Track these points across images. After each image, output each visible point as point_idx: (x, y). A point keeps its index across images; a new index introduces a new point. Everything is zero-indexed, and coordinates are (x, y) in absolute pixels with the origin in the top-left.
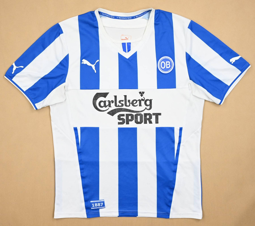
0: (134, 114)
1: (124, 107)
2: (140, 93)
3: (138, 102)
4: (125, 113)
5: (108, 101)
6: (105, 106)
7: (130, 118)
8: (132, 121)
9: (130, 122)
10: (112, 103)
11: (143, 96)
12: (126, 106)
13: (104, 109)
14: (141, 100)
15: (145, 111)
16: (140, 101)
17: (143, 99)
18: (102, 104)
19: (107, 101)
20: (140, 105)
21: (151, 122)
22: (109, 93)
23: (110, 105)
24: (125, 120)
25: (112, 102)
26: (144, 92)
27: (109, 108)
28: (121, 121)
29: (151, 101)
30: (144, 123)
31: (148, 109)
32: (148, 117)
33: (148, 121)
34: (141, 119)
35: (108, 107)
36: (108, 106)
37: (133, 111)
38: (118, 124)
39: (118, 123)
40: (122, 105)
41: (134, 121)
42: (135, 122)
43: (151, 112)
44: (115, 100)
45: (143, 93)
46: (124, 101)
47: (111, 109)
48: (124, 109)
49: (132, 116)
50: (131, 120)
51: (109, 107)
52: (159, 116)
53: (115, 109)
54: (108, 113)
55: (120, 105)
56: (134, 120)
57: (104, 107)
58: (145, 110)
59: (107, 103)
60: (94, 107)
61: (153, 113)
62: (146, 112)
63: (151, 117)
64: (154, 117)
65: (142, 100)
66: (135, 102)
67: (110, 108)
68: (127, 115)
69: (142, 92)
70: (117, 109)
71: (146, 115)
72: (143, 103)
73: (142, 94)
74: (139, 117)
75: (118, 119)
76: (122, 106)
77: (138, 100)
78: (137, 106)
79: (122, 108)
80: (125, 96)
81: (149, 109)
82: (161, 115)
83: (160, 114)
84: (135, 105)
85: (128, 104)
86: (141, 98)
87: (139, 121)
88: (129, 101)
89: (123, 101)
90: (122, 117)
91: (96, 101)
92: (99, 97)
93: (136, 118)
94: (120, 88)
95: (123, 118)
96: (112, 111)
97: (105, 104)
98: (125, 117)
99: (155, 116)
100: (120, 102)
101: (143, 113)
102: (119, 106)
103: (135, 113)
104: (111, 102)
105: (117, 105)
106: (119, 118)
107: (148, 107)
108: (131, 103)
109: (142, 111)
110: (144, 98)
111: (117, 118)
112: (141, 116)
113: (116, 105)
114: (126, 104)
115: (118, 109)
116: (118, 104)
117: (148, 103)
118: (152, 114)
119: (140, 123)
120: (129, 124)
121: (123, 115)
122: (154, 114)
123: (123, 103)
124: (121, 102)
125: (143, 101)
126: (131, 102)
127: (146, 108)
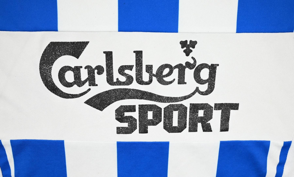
0: (163, 105)
1: (135, 86)
2: (183, 44)
3: (176, 71)
4: (137, 102)
5: (87, 67)
6: (78, 82)
7: (150, 115)
8: (157, 124)
9: (150, 128)
10: (99, 73)
11: (191, 55)
12: (140, 81)
13: (75, 90)
14: (184, 65)
15: (194, 96)
16: (181, 68)
17: (192, 62)
18: (70, 77)
19: (84, 67)
20: (182, 81)
21: (207, 128)
22: (87, 43)
23: (92, 81)
24: (136, 120)
25: (100, 70)
26: (196, 43)
27: (89, 90)
28: (125, 125)
29: (213, 68)
30: (190, 131)
31: (202, 93)
32: (201, 113)
33: (199, 125)
34: (182, 118)
35: (86, 86)
36: (85, 81)
37: (159, 96)
38: (118, 133)
39: (118, 128)
40: (130, 80)
41: (161, 124)
42: (165, 128)
43: (211, 100)
44: (107, 65)
45: (193, 44)
46: (134, 69)
47: (95, 91)
48: (133, 90)
49: (157, 111)
50: (154, 123)
51: (90, 85)
52: (232, 112)
53: (107, 92)
54: (88, 102)
55: (123, 79)
56: (161, 121)
57: (75, 86)
58: (193, 94)
59: (84, 75)
60: (46, 85)
61: (216, 104)
62: (198, 99)
63: (208, 115)
64: (217, 115)
65: (188, 65)
66: (166, 71)
67: (91, 87)
68: (141, 107)
69: (191, 41)
70: (114, 90)
71: (195, 107)
72: (189, 73)
73: (188, 47)
74: (176, 114)
75: (117, 119)
76: (128, 84)
77: (176, 67)
78: (171, 82)
79: (130, 90)
80: (139, 54)
81: (206, 91)
82: (237, 109)
83: (235, 106)
84: (167, 79)
85: (146, 77)
86: (183, 59)
87: (175, 123)
88: (149, 68)
89: (130, 68)
90: (127, 114)
91: (51, 68)
92: (59, 56)
93: (169, 117)
94: (123, 28)
95: (131, 117)
96: (98, 96)
97: (77, 76)
98: (136, 115)
99: (221, 111)
100: (122, 70)
101: (187, 103)
102: (119, 83)
103: (167, 104)
104: (96, 71)
105: (115, 80)
106: (120, 116)
107: (204, 88)
108: (154, 75)
109: (185, 98)
110: (195, 61)
111: (114, 117)
112: (182, 110)
113: (110, 80)
114: (141, 77)
115: (117, 90)
116: (116, 75)
117: (205, 74)
118: (213, 106)
119: (179, 130)
120: (147, 132)
121: (132, 109)
122: (218, 106)
123: (133, 73)
124: (127, 72)
125: (191, 69)
126: (154, 72)
127: (197, 90)
